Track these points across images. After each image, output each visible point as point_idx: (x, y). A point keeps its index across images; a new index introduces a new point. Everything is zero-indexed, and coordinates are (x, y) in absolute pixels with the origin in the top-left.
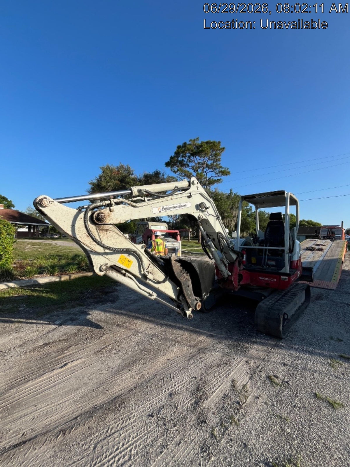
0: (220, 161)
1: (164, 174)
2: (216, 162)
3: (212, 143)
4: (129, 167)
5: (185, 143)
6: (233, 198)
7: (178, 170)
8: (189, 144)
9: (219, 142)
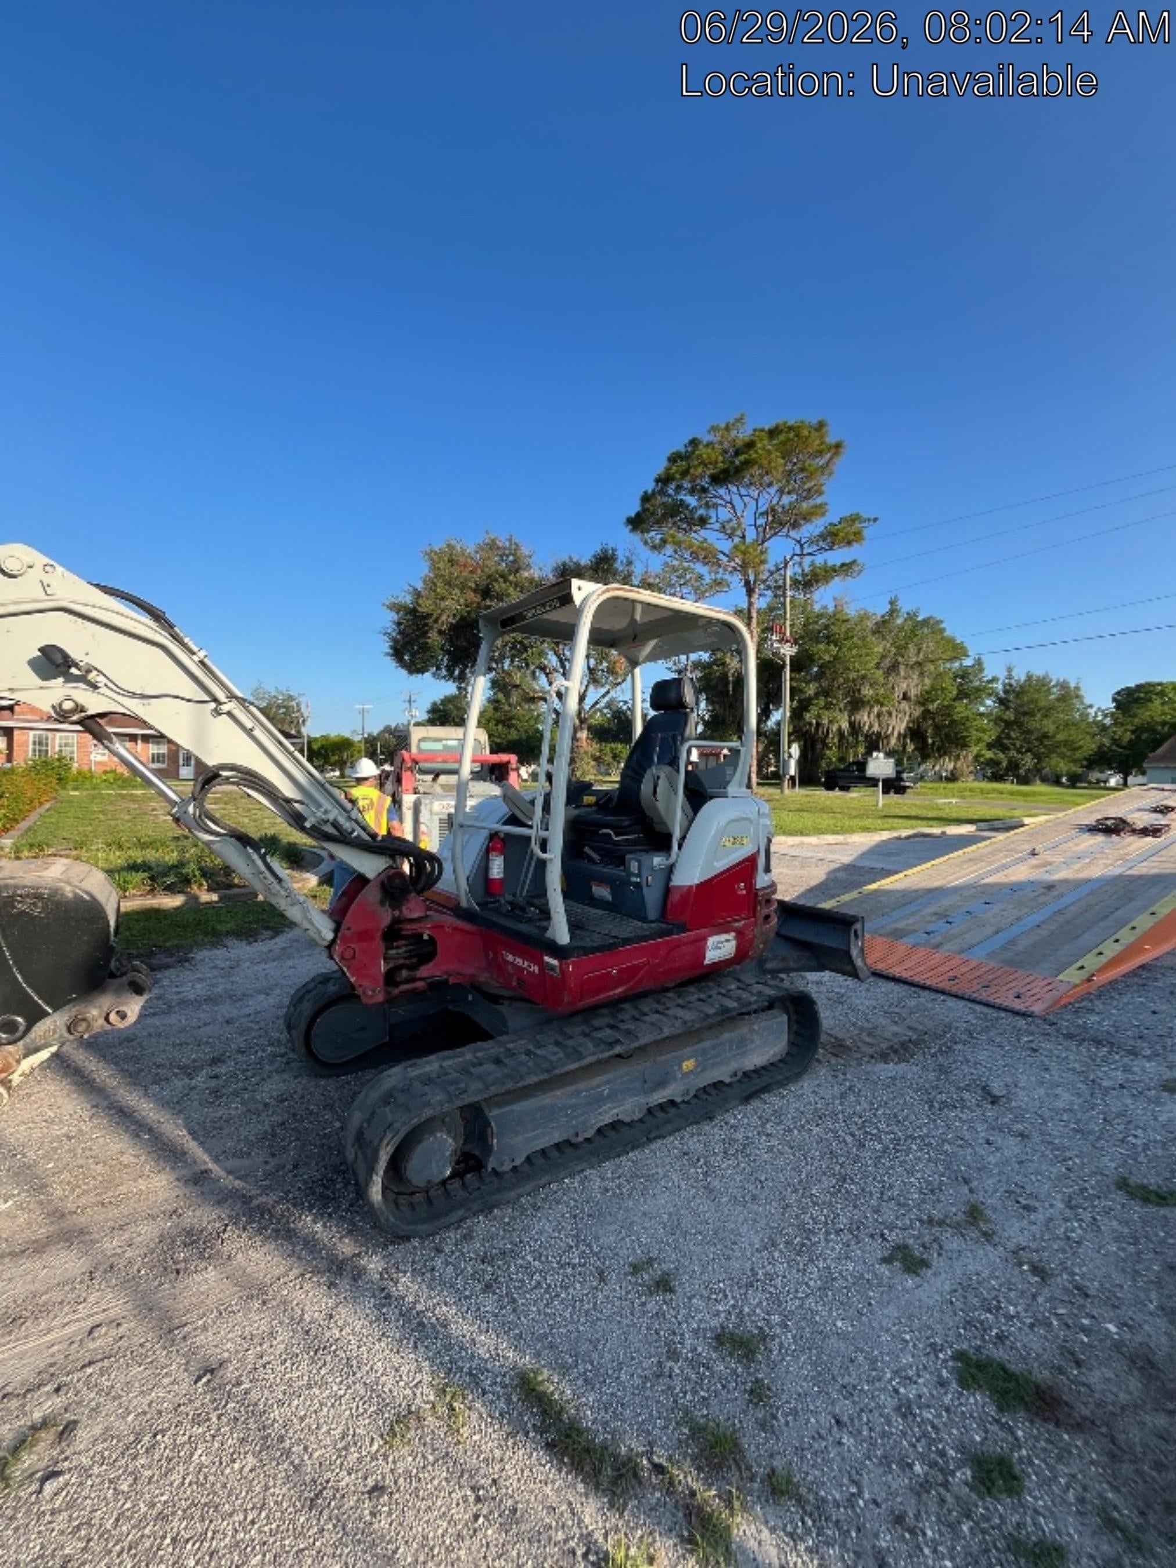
0: (821, 493)
1: (634, 558)
2: (806, 498)
3: (790, 428)
4: (516, 544)
5: (694, 442)
6: (901, 628)
7: (664, 541)
8: (709, 444)
9: (821, 426)
